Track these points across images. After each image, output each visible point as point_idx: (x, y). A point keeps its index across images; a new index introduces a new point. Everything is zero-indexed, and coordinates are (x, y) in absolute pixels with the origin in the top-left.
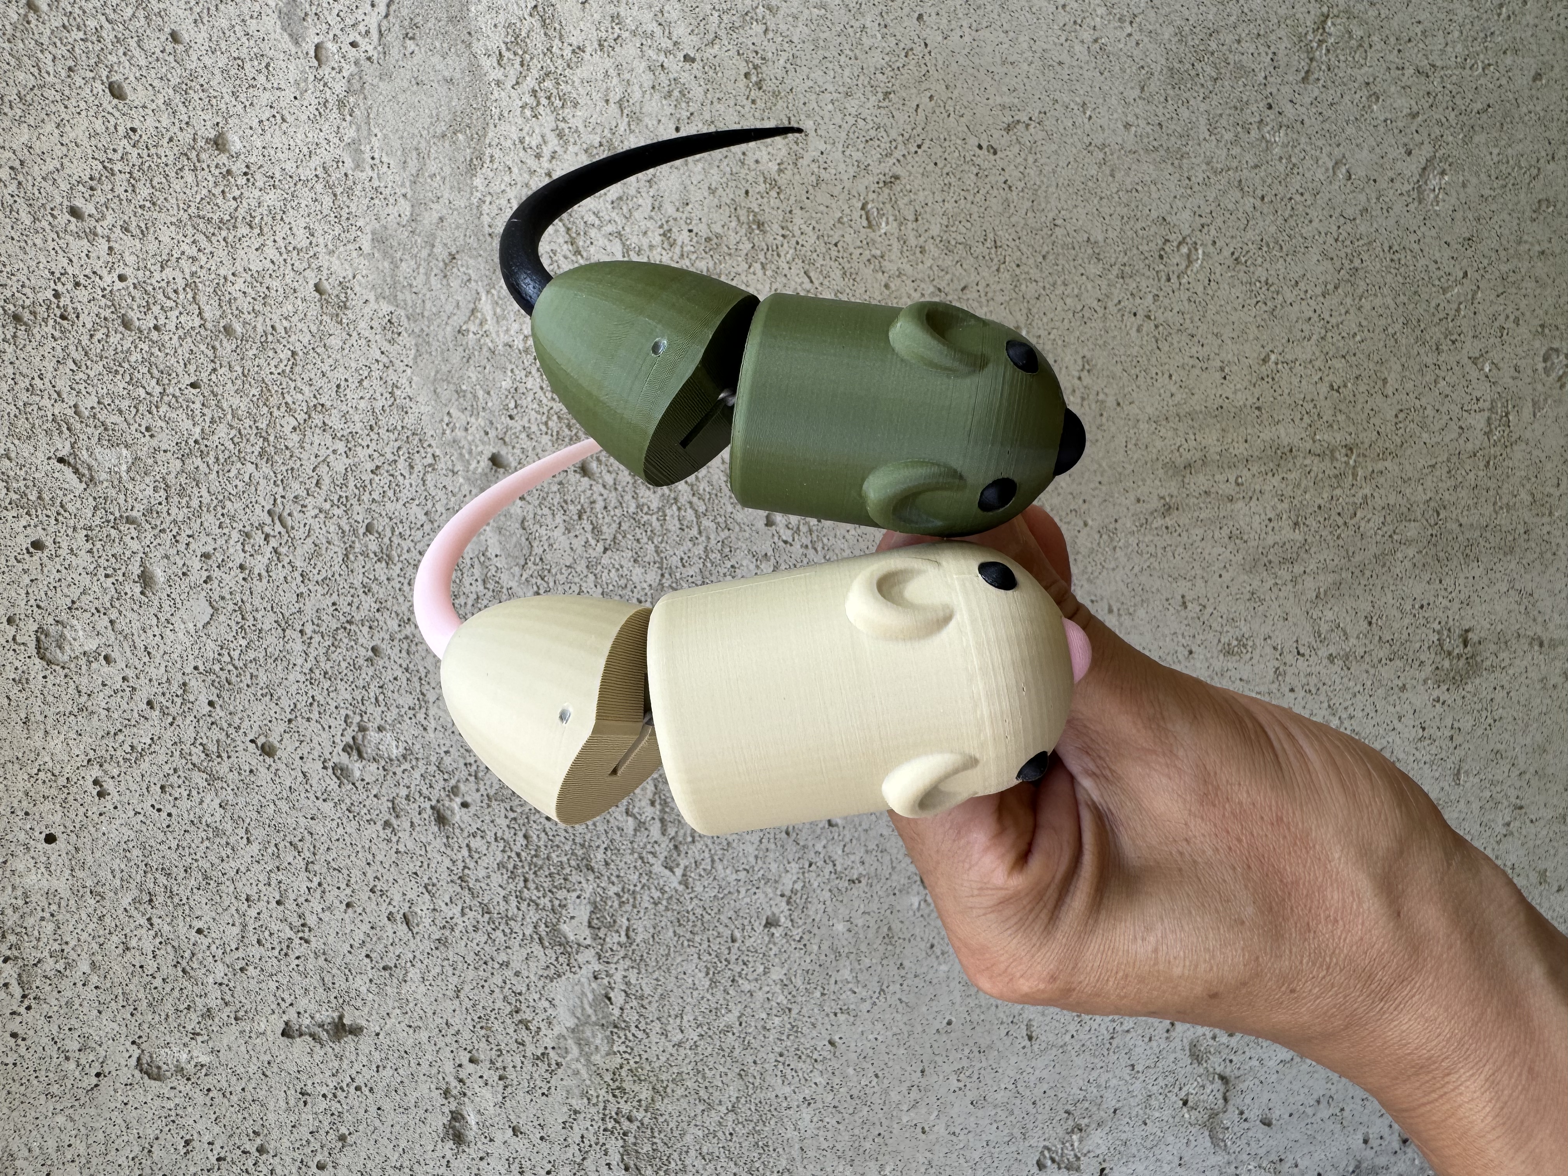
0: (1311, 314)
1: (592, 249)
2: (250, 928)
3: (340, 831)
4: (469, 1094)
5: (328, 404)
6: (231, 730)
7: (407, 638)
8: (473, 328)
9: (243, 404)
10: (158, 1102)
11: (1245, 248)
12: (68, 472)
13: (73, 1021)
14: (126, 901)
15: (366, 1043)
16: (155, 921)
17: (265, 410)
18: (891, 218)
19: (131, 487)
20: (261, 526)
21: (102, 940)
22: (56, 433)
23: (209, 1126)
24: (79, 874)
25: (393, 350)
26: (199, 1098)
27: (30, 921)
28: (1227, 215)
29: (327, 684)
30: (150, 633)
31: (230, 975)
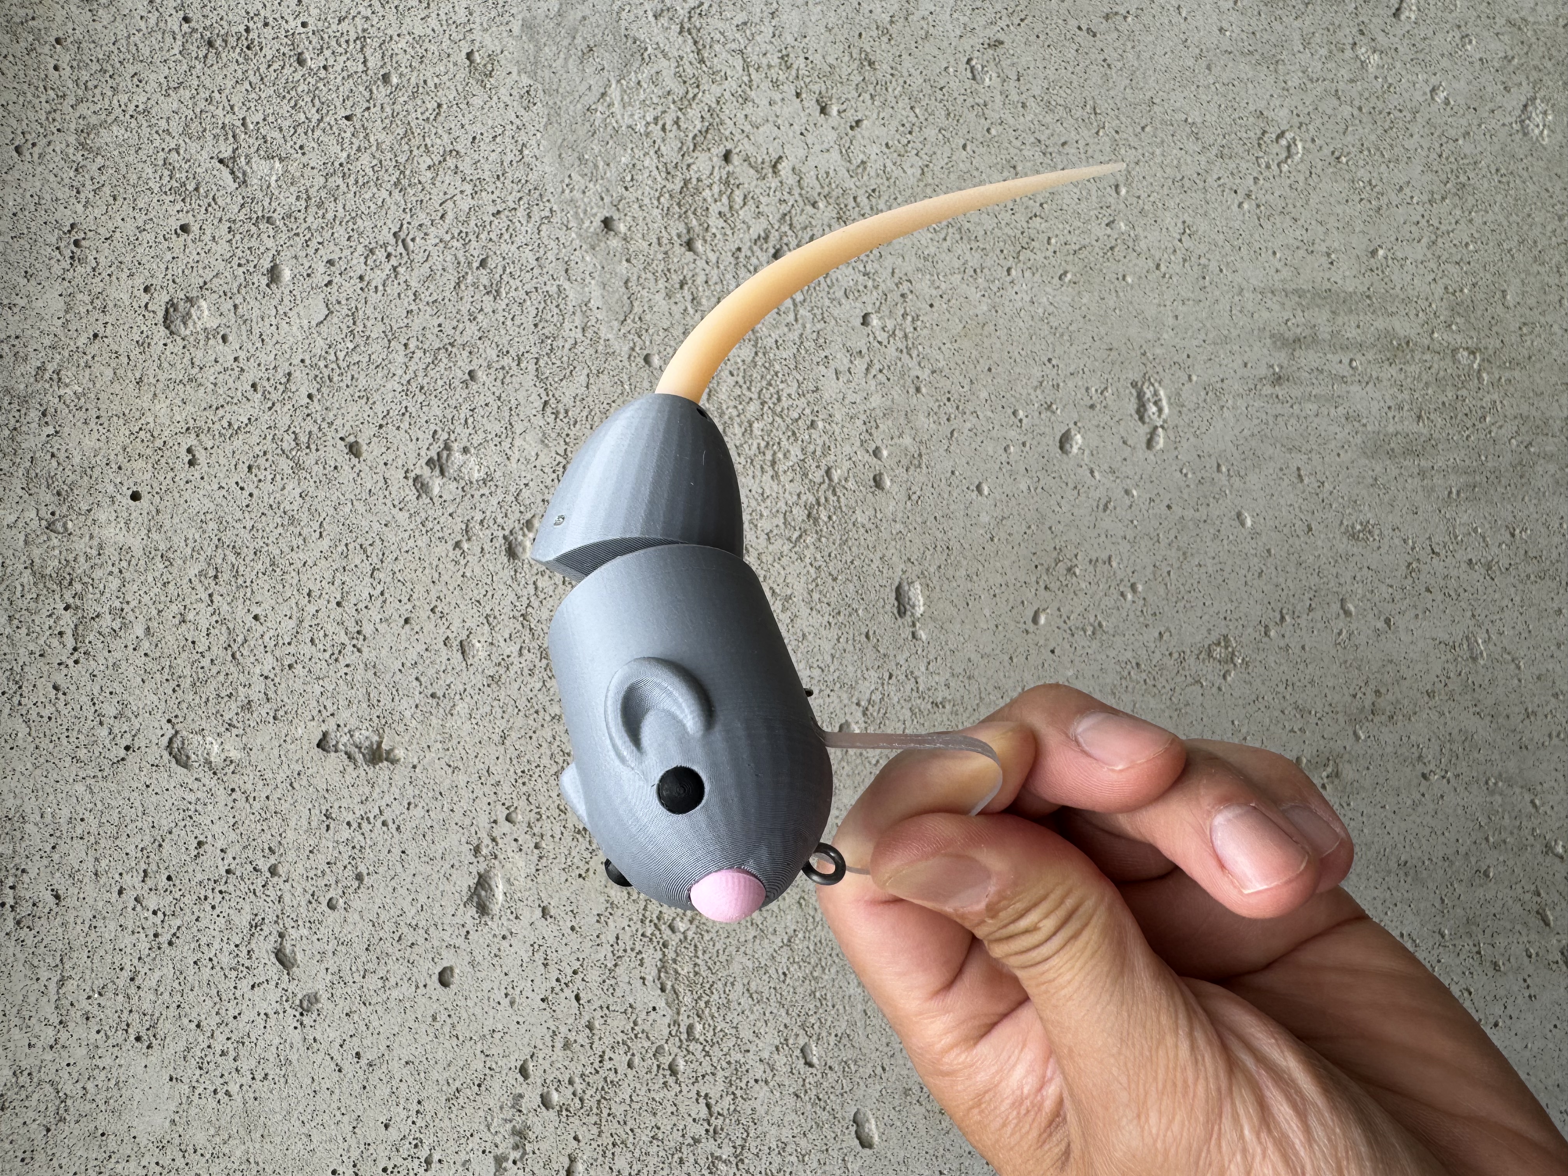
0: (1419, 218)
1: (716, 60)
2: (306, 624)
3: (411, 543)
4: (501, 857)
5: (463, 151)
6: (324, 425)
7: (503, 368)
8: (600, 108)
9: (388, 140)
10: (180, 792)
11: (1346, 150)
12: (226, 172)
13: (116, 684)
14: (193, 570)
15: (401, 774)
16: (216, 598)
17: (406, 147)
18: (994, 75)
19: (276, 193)
20: (385, 245)
21: (161, 607)
22: (222, 138)
23: (225, 830)
24: (154, 535)
25: (526, 117)
26: (221, 795)
27: (98, 573)
28: (1326, 118)
29: (421, 398)
30: (267, 322)
31: (278, 670)
